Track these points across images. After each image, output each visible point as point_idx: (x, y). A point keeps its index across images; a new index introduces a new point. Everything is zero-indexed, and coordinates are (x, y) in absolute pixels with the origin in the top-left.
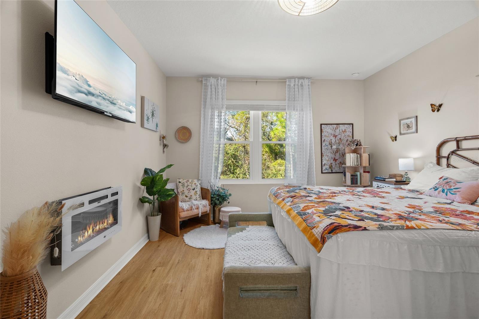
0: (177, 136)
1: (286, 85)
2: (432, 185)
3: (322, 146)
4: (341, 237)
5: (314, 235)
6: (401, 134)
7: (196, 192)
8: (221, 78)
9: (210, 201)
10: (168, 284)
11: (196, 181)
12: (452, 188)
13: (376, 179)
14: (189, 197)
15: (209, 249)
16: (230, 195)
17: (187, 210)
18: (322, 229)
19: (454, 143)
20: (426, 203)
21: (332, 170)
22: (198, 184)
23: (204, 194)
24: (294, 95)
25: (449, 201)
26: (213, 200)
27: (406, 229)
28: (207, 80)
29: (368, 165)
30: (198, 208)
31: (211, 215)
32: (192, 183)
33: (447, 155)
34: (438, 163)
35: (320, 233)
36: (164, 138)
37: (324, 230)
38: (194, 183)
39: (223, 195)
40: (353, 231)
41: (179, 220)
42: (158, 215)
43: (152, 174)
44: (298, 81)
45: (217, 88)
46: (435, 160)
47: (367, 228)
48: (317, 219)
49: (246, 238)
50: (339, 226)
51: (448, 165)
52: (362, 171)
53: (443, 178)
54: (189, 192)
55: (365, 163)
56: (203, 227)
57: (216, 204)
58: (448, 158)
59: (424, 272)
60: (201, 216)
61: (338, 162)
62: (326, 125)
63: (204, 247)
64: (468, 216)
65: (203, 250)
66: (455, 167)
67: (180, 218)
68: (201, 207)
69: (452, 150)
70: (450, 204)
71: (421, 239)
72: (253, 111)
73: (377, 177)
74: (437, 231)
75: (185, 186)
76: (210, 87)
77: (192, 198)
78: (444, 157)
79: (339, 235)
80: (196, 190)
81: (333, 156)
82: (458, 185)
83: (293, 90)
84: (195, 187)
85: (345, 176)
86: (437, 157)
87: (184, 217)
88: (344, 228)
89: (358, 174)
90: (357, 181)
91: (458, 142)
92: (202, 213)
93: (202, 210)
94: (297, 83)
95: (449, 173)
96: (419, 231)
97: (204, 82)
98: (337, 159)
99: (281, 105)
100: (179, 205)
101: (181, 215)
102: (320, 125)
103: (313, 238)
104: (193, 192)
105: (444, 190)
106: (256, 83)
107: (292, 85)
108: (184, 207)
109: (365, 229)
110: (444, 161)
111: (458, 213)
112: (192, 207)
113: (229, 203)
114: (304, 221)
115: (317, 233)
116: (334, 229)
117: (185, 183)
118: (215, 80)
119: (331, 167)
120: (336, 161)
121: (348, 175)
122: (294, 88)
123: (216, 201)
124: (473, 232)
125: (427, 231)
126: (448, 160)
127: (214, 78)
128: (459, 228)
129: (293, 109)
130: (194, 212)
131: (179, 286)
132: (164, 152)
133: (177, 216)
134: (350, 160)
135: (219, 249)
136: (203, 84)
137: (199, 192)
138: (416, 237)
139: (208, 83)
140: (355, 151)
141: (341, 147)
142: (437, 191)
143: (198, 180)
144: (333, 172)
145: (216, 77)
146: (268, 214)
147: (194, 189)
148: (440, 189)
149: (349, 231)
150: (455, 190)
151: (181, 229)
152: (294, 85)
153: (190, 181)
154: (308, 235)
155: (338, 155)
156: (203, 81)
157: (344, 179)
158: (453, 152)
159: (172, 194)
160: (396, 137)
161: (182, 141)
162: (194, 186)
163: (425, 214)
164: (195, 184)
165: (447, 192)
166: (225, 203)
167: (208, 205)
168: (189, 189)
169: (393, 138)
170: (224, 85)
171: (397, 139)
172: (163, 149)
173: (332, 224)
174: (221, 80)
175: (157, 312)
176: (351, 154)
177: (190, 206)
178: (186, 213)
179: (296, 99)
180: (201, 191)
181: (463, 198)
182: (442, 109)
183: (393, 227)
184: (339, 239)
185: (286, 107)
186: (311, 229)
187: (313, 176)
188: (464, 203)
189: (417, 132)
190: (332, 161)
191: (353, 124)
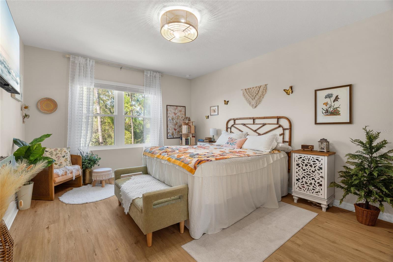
0: (39, 107)
1: (144, 75)
2: (226, 142)
3: (168, 120)
4: (203, 165)
5: (190, 167)
6: (211, 115)
7: (67, 159)
8: (89, 58)
9: (81, 165)
10: (72, 231)
11: (65, 149)
12: (234, 142)
13: (199, 141)
14: (59, 164)
15: (93, 202)
16: (100, 159)
17: (63, 175)
18: (194, 163)
19: (233, 121)
20: (225, 150)
21: (173, 137)
22: (67, 151)
23: (75, 160)
24: (150, 82)
25: (233, 148)
26: (84, 165)
27: (225, 159)
28: (75, 58)
29: (194, 133)
30: (71, 173)
31: (82, 178)
32: (61, 150)
33: (230, 127)
34: (227, 131)
35: (193, 165)
36: (26, 108)
37: (195, 163)
38: (63, 151)
39: (94, 160)
40: (207, 162)
41: (54, 185)
42: (30, 184)
43: (23, 144)
44: (153, 74)
45: (85, 67)
46: (225, 129)
47: (212, 160)
48: (189, 160)
49: (136, 183)
50: (201, 160)
51: (231, 132)
52: (191, 136)
53: (230, 138)
54: (58, 160)
55: (193, 131)
56: (75, 189)
57: (87, 168)
58: (231, 128)
59: (230, 175)
60: (75, 178)
61: (177, 131)
62: (170, 106)
63: (88, 202)
64: (241, 153)
65: (87, 204)
66: (233, 133)
67: (54, 183)
68: (74, 171)
69: (232, 124)
70: (233, 149)
71: (229, 162)
72: (117, 91)
73: (200, 140)
74: (234, 158)
75: (54, 155)
76: (78, 65)
77: (62, 165)
78: (229, 128)
79: (202, 164)
80: (66, 157)
81: (174, 127)
82: (236, 141)
83: (149, 79)
84: (65, 154)
85: (181, 140)
86: (226, 128)
87: (59, 181)
88: (203, 161)
89: (189, 138)
90: (188, 143)
91: (235, 120)
92: (75, 176)
93: (76, 174)
94: (152, 75)
95: (232, 136)
96: (228, 159)
97: (72, 60)
98: (176, 129)
99: (140, 89)
100: (53, 171)
101: (56, 181)
102: (166, 106)
103: (190, 169)
104: (62, 160)
105: (231, 143)
106: (121, 69)
107: (149, 75)
108: (59, 173)
109: (211, 161)
110: (229, 130)
111: (237, 152)
112: (66, 172)
113: (99, 165)
114: (182, 162)
115: (191, 166)
116: (199, 162)
117: (53, 151)
118: (84, 60)
119: (173, 134)
120: (176, 131)
121: (184, 139)
122: (150, 78)
123: (88, 165)
124: (243, 158)
125: (231, 159)
126: (230, 129)
127: (82, 58)
128: (240, 156)
129: (149, 93)
130: (69, 176)
131: (83, 229)
132: (23, 122)
133: (52, 182)
134: (185, 129)
135: (102, 200)
136: (71, 61)
137: (69, 159)
138: (227, 161)
139: (76, 62)
140: (187, 124)
141: (178, 121)
142: (228, 144)
143: (68, 148)
144: (174, 137)
145: (85, 57)
146: (144, 167)
147: (64, 157)
148: (230, 143)
149: (205, 162)
150: (235, 143)
151: (55, 193)
152: (150, 76)
153: (59, 149)
154: (186, 168)
155: (177, 126)
156: (71, 58)
157: (181, 142)
158: (233, 125)
159: (52, 161)
160: (208, 116)
161: (46, 112)
162: (63, 154)
163: (227, 154)
164: (65, 152)
165: (232, 144)
166: (96, 165)
167: (80, 169)
168: (58, 156)
169: (207, 117)
170: (92, 66)
171: (209, 117)
172: (23, 119)
173: (198, 160)
174: (90, 61)
175: (75, 248)
176: (186, 126)
177: (65, 171)
178: (61, 178)
179: (151, 86)
180: (71, 158)
181: (238, 146)
182: (229, 103)
183: (220, 158)
184: (202, 166)
185: (144, 91)
186: (188, 165)
187: (162, 141)
188: (238, 148)
189: (218, 115)
190: (173, 130)
191: (185, 107)
